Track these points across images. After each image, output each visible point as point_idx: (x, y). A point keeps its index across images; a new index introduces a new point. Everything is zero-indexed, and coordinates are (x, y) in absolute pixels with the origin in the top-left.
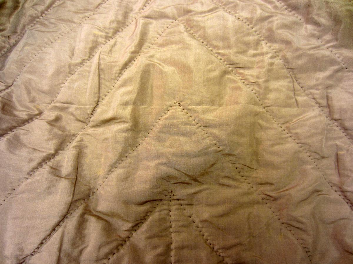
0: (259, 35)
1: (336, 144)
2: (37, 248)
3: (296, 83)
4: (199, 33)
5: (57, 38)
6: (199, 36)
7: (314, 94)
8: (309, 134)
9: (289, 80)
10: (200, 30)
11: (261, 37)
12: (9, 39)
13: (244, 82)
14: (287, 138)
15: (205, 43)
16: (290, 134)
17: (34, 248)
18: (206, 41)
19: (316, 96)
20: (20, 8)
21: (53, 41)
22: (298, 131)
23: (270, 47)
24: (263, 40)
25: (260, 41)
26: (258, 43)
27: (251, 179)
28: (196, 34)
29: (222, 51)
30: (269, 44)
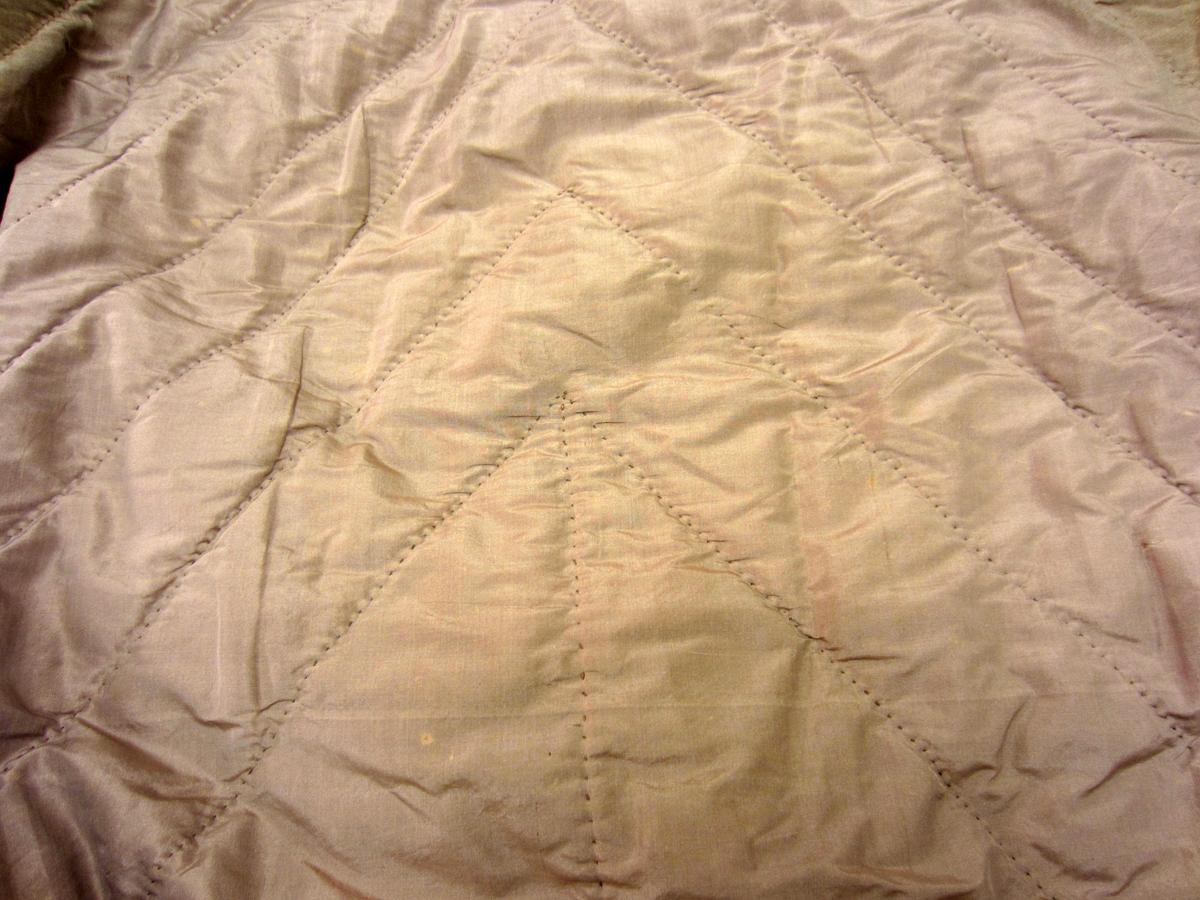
0: (762, 9)
1: (999, 248)
2: (204, 542)
3: (873, 107)
4: (612, 20)
5: (249, 53)
6: (611, 26)
7: (925, 128)
8: (917, 227)
9: (852, 100)
10: (613, 10)
11: (768, 15)
12: (129, 84)
13: (731, 122)
14: (863, 241)
15: (627, 41)
16: (867, 234)
17: (197, 541)
18: (629, 36)
19: (931, 134)
20: (156, 12)
21: (240, 60)
22: (888, 222)
23: (793, 35)
24: (775, 22)
25: (766, 23)
26: (760, 29)
27: (778, 353)
28: (605, 22)
29: (669, 60)
30: (790, 30)
